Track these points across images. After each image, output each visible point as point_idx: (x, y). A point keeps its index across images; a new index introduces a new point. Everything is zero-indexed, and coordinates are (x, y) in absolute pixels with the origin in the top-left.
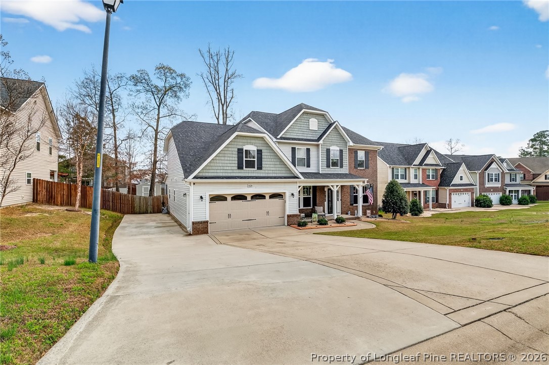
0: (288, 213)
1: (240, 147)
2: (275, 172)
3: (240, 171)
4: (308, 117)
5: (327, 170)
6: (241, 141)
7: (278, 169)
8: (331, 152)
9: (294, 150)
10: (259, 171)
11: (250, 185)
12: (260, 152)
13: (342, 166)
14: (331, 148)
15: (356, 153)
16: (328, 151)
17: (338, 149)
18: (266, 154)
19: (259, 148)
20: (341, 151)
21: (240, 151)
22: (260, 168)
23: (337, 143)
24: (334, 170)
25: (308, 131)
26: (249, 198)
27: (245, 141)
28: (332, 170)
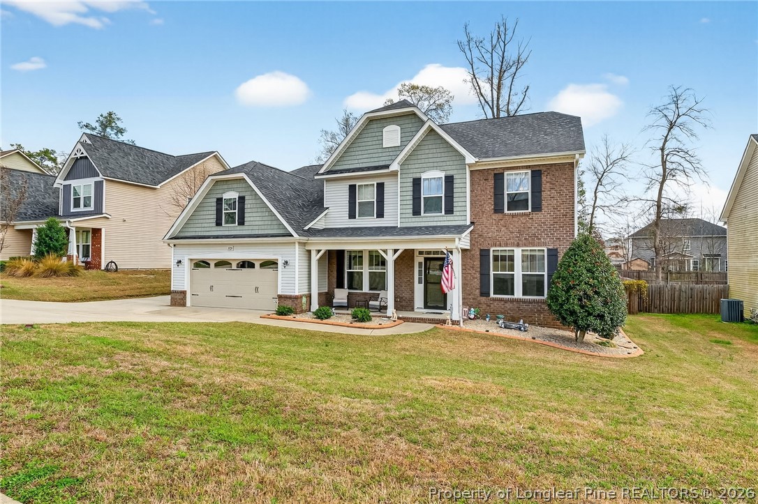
0: (280, 293)
1: (219, 196)
2: (263, 227)
3: (219, 228)
4: (379, 125)
5: (414, 220)
6: (221, 187)
7: (266, 223)
8: (424, 185)
9: (352, 189)
10: (241, 227)
11: (231, 247)
12: (242, 199)
13: (449, 211)
14: (424, 176)
15: (498, 177)
16: (417, 183)
17: (442, 175)
18: (250, 202)
19: (241, 195)
20: (449, 180)
21: (219, 201)
22: (242, 223)
23: (441, 164)
24: (432, 219)
25: (380, 151)
26: (234, 266)
27: (225, 187)
28: (424, 219)
